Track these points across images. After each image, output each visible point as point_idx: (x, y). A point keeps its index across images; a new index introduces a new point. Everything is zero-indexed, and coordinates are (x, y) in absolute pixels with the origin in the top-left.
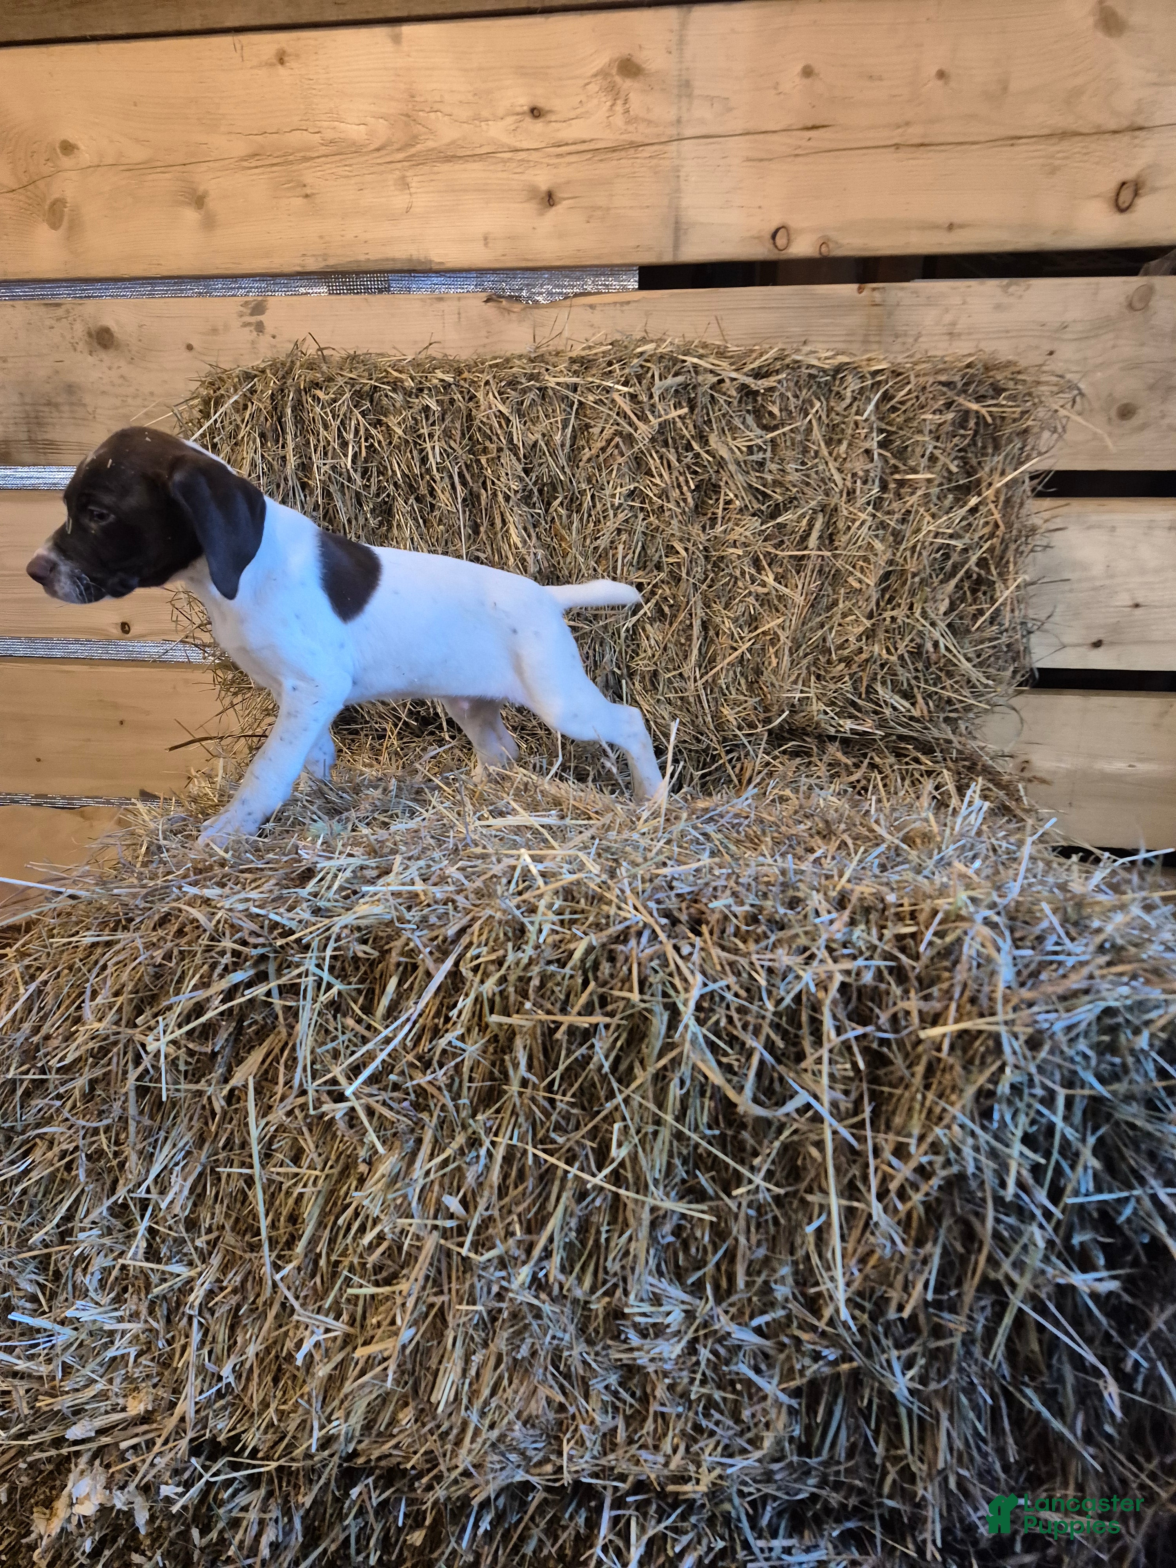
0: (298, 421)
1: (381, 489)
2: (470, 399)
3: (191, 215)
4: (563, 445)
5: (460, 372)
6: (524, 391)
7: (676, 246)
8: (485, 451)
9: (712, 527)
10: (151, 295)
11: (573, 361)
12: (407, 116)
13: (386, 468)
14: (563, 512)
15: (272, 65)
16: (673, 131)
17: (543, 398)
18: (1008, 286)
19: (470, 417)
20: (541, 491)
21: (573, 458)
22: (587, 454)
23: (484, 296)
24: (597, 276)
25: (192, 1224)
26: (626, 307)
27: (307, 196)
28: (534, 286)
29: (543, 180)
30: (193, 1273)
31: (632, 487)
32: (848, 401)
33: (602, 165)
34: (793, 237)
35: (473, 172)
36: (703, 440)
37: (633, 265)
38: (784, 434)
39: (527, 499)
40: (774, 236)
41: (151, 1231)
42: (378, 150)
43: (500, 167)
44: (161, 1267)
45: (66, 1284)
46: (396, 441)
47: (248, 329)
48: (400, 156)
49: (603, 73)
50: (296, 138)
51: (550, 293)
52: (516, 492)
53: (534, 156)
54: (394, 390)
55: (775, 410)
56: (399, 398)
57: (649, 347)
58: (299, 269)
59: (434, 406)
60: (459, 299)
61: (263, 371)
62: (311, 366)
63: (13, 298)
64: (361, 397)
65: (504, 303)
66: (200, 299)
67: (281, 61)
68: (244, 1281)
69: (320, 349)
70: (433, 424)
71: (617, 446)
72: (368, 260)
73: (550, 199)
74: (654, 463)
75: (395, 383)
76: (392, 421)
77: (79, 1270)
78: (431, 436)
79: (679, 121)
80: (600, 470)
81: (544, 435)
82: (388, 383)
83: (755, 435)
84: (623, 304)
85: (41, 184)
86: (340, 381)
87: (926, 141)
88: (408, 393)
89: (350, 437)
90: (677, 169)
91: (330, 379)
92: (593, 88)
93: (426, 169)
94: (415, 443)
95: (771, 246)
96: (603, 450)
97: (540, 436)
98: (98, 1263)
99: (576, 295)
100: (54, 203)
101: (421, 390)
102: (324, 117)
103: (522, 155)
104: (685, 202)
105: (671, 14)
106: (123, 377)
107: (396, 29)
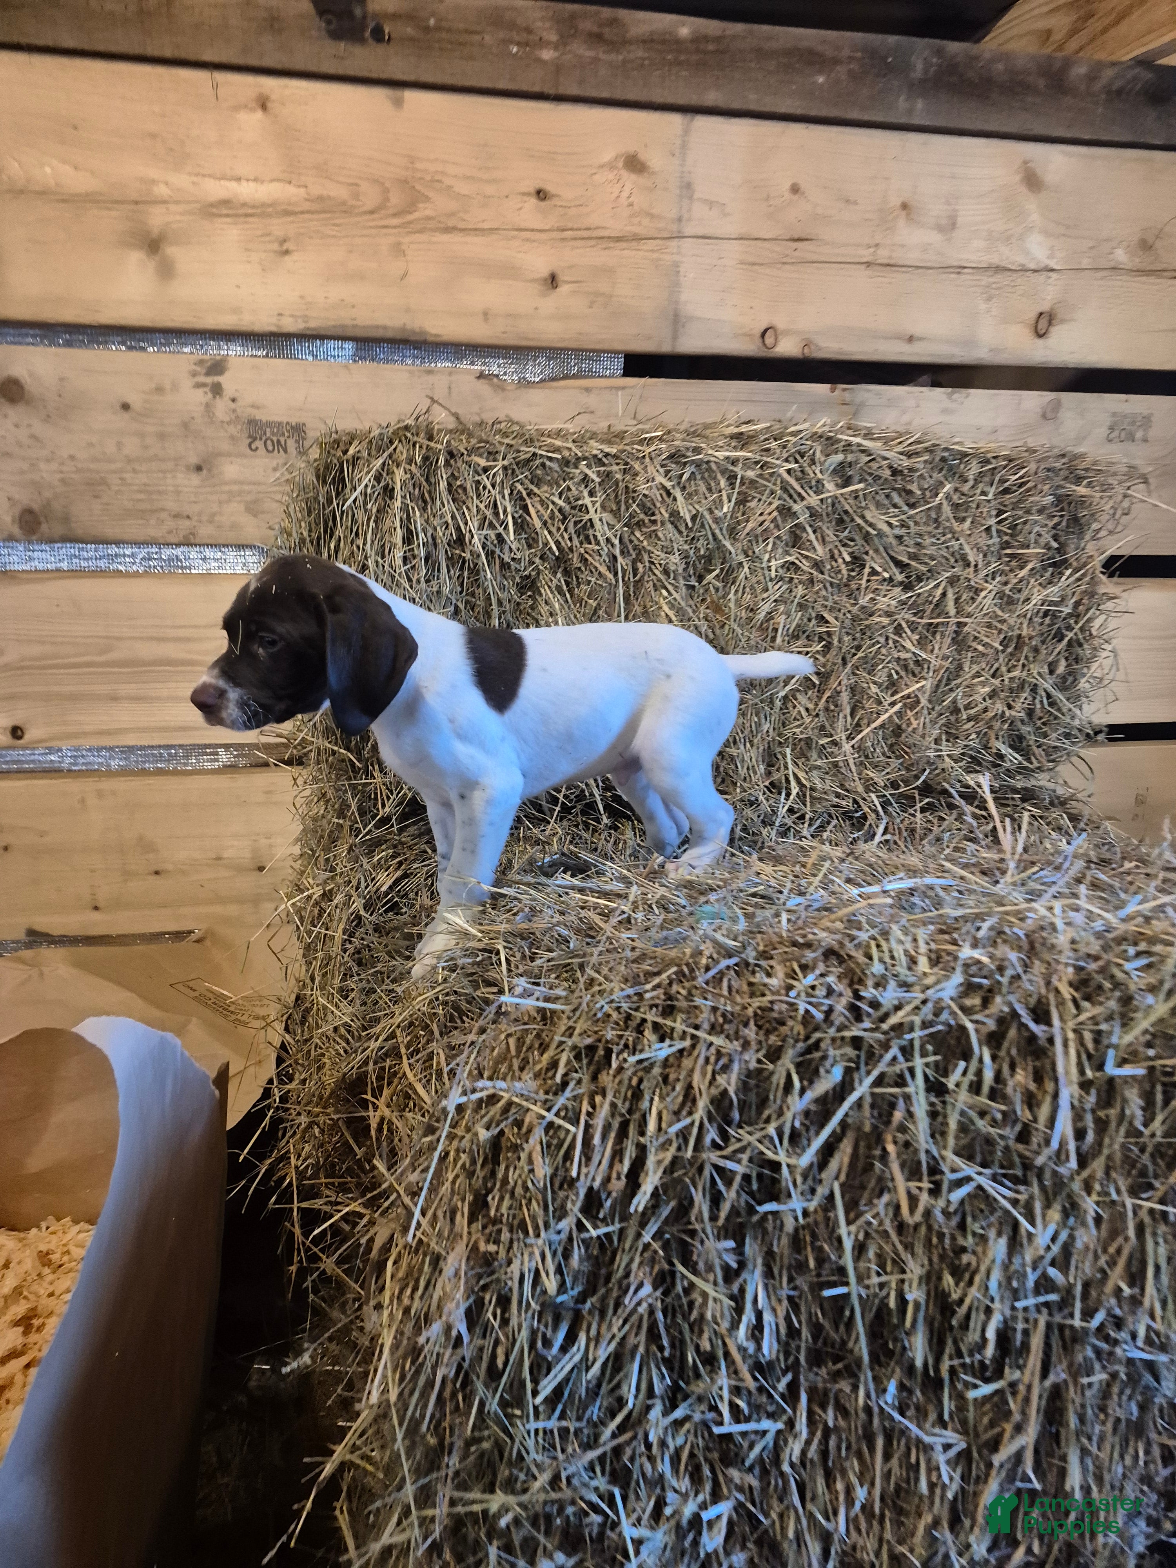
3: (141, 261)
7: (675, 338)
12: (406, 182)
15: (253, 109)
16: (674, 229)
18: (952, 393)
26: (617, 392)
27: (288, 252)
29: (545, 263)
33: (606, 253)
34: (779, 337)
35: (476, 246)
40: (763, 336)
42: (372, 212)
43: (504, 244)
47: (200, 392)
49: (610, 165)
50: (276, 190)
53: (540, 237)
58: (273, 329)
60: (450, 374)
67: (263, 107)
72: (355, 326)
73: (553, 281)
79: (680, 220)
84: (611, 388)
87: (892, 262)
90: (676, 265)
92: (601, 177)
93: (423, 237)
95: (760, 344)
102: (310, 171)
103: (528, 235)
104: (684, 297)
105: (676, 120)
106: (33, 436)
107: (398, 93)
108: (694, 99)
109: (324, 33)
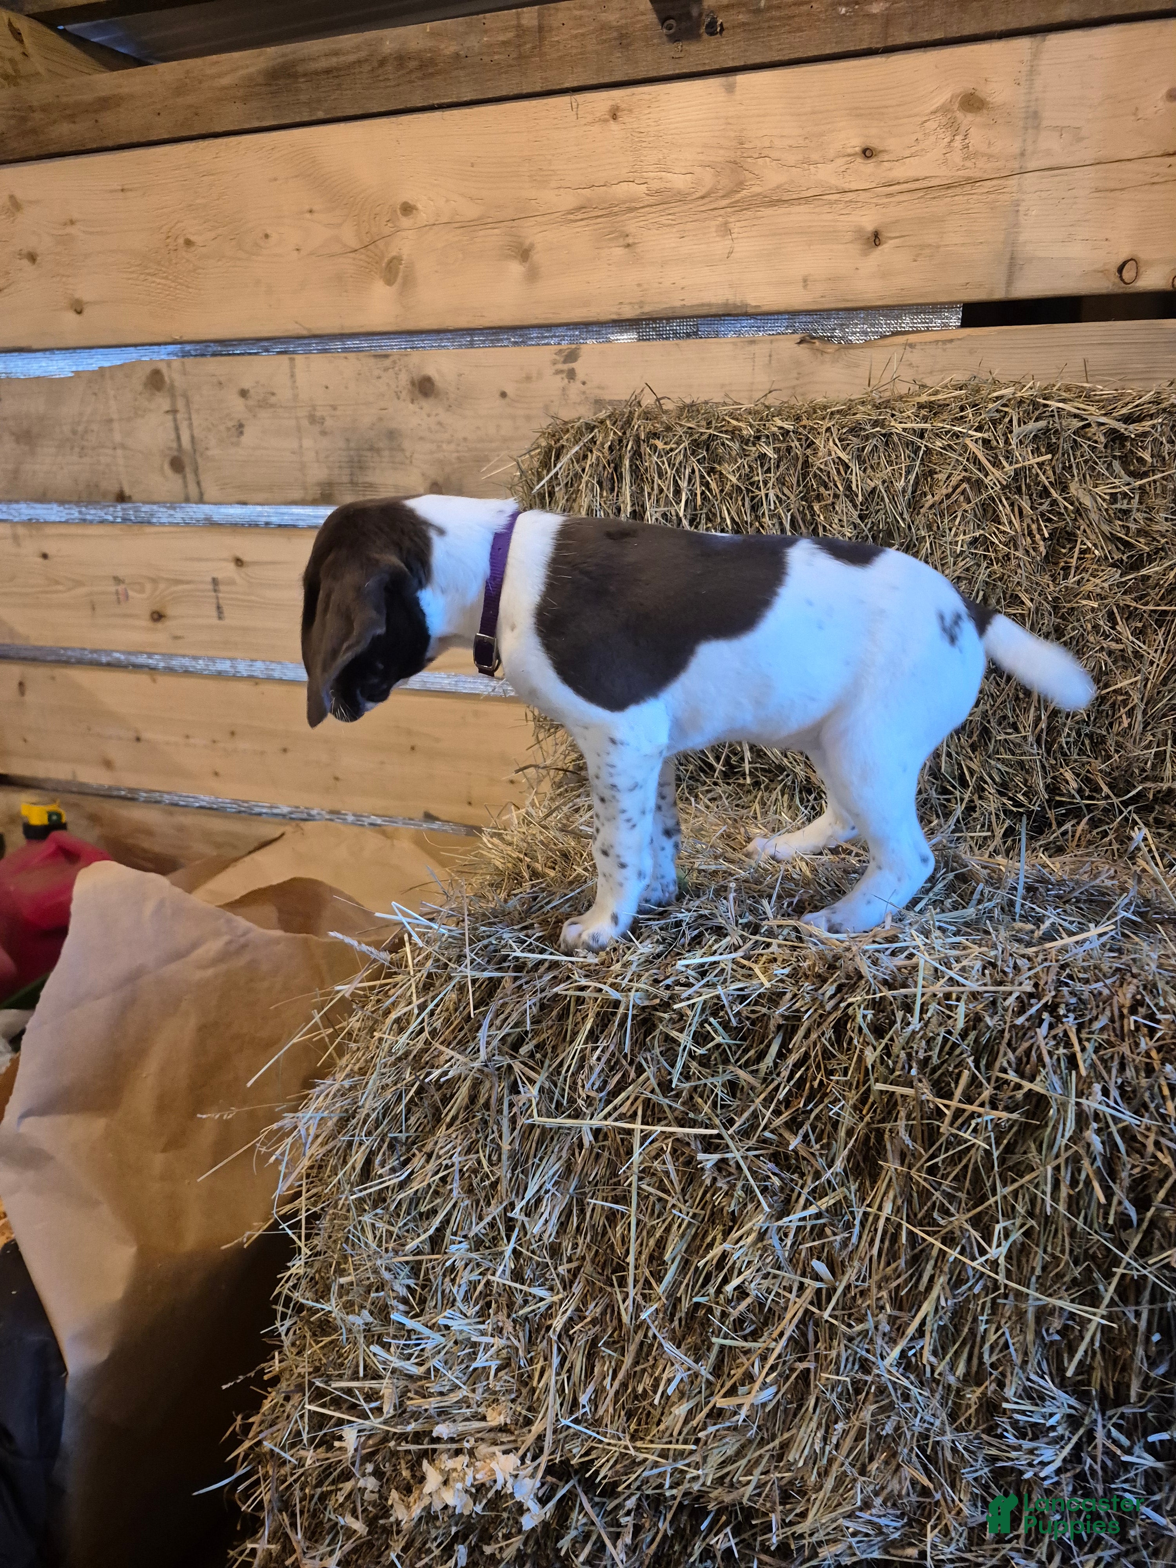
0: (635, 470)
2: (808, 446)
3: (516, 269)
4: (904, 491)
5: (798, 418)
6: (867, 438)
7: (1010, 281)
8: (819, 497)
9: (1066, 577)
10: (471, 345)
11: (921, 406)
12: (735, 163)
13: (715, 515)
15: (606, 121)
16: (1015, 165)
17: (887, 444)
19: (806, 464)
21: (914, 505)
22: (929, 500)
23: (797, 337)
24: (917, 314)
25: (555, 1251)
26: (948, 345)
27: (628, 246)
28: (847, 327)
29: (868, 221)
30: (556, 1299)
31: (977, 534)
33: (934, 203)
34: (1142, 270)
35: (799, 215)
36: (1062, 486)
37: (957, 303)
38: (1155, 481)
40: (1120, 270)
41: (515, 1251)
42: (703, 197)
43: (826, 209)
44: (525, 1288)
45: (436, 1291)
46: (728, 488)
47: (559, 377)
48: (724, 202)
49: (944, 109)
50: (622, 190)
51: (866, 333)
53: (863, 196)
54: (732, 440)
55: (1147, 456)
56: (735, 446)
57: (1007, 392)
58: (615, 317)
59: (771, 454)
60: (771, 342)
61: (602, 422)
62: (647, 416)
63: (345, 350)
64: (698, 446)
65: (817, 343)
66: (517, 349)
67: (614, 117)
68: (604, 1313)
69: (658, 400)
70: (769, 471)
71: (963, 492)
73: (876, 238)
74: (1004, 510)
75: (733, 432)
76: (727, 469)
77: (447, 1279)
78: (765, 483)
79: (1022, 154)
80: (942, 516)
81: (884, 482)
82: (726, 432)
83: (1122, 482)
84: (945, 342)
85: (381, 244)
86: (680, 431)
88: (745, 441)
89: (684, 484)
90: (1017, 204)
91: (669, 429)
92: (932, 125)
93: (748, 214)
94: (748, 490)
95: (1118, 280)
96: (948, 496)
97: (879, 483)
98: (466, 1277)
99: (893, 334)
100: (390, 261)
101: (758, 438)
102: (651, 168)
103: (851, 196)
104: (1022, 238)
105: (1024, 44)
106: (440, 423)
107: (731, 79)
108: (1043, 18)
109: (665, 39)
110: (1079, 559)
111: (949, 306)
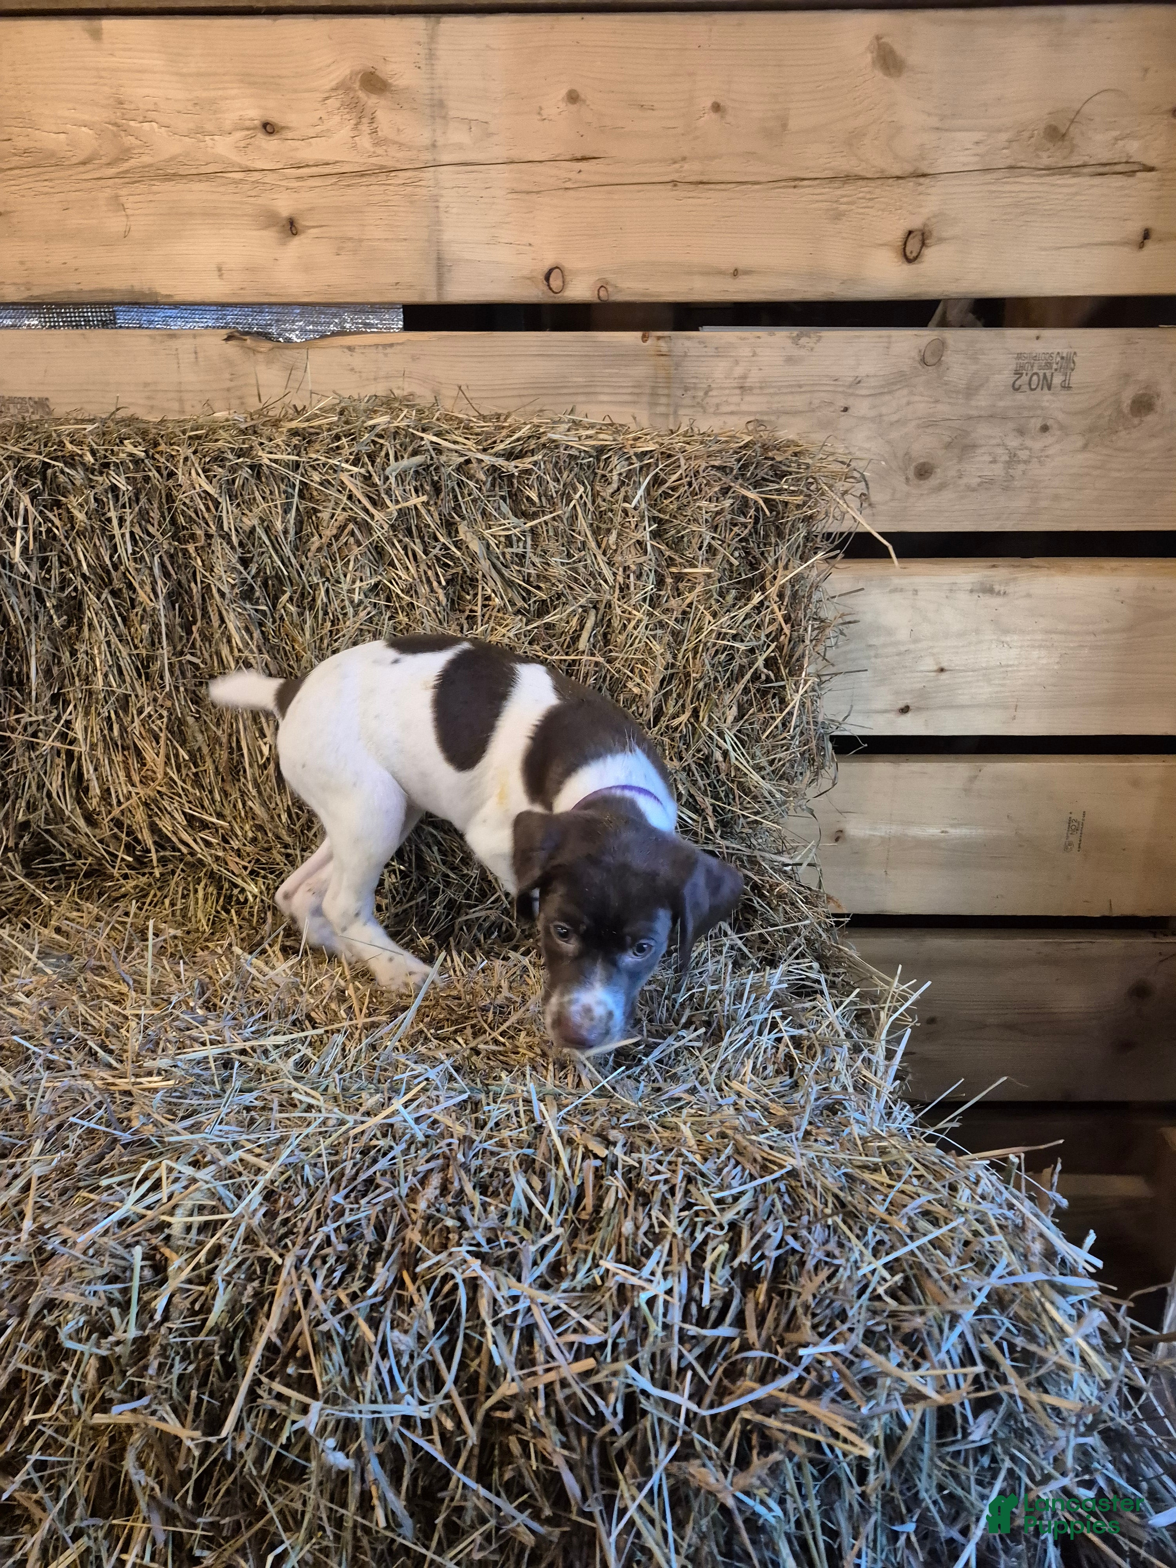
1: (64, 583)
2: (169, 477)
4: (286, 533)
5: (157, 442)
6: (233, 469)
7: (440, 285)
8: (193, 537)
9: (473, 627)
11: (294, 433)
12: (115, 124)
13: (69, 557)
14: (292, 609)
16: (427, 156)
17: (259, 477)
18: (799, 337)
19: (170, 499)
20: (265, 584)
21: (300, 547)
22: (316, 542)
23: (224, 333)
24: (355, 313)
26: (389, 350)
28: (285, 323)
29: (285, 205)
31: (373, 581)
32: (615, 486)
33: (350, 191)
34: (568, 278)
35: (198, 193)
36: (450, 527)
37: (397, 303)
38: (546, 523)
39: (248, 595)
40: (547, 278)
42: (84, 163)
43: (231, 188)
46: (80, 525)
48: (111, 171)
49: (343, 87)
51: (303, 331)
52: (233, 586)
53: (270, 178)
54: (73, 466)
55: (534, 497)
56: (78, 476)
57: (381, 420)
59: (122, 484)
60: (195, 336)
65: (250, 340)
70: (123, 506)
71: (352, 534)
72: (81, 291)
73: (292, 227)
74: (396, 553)
75: (71, 458)
76: (73, 502)
78: (121, 520)
79: (434, 146)
80: (334, 561)
81: (261, 520)
82: (62, 458)
83: (515, 525)
84: (385, 346)
87: (705, 178)
88: (89, 470)
89: (17, 522)
90: (435, 199)
92: (333, 103)
93: (141, 187)
94: (105, 528)
95: (546, 288)
96: (337, 537)
97: (256, 522)
99: (334, 334)
101: (107, 465)
102: (14, 123)
103: (256, 176)
104: (446, 236)
105: (418, 23)
107: (96, 23)
110: (484, 606)
111: (389, 306)
